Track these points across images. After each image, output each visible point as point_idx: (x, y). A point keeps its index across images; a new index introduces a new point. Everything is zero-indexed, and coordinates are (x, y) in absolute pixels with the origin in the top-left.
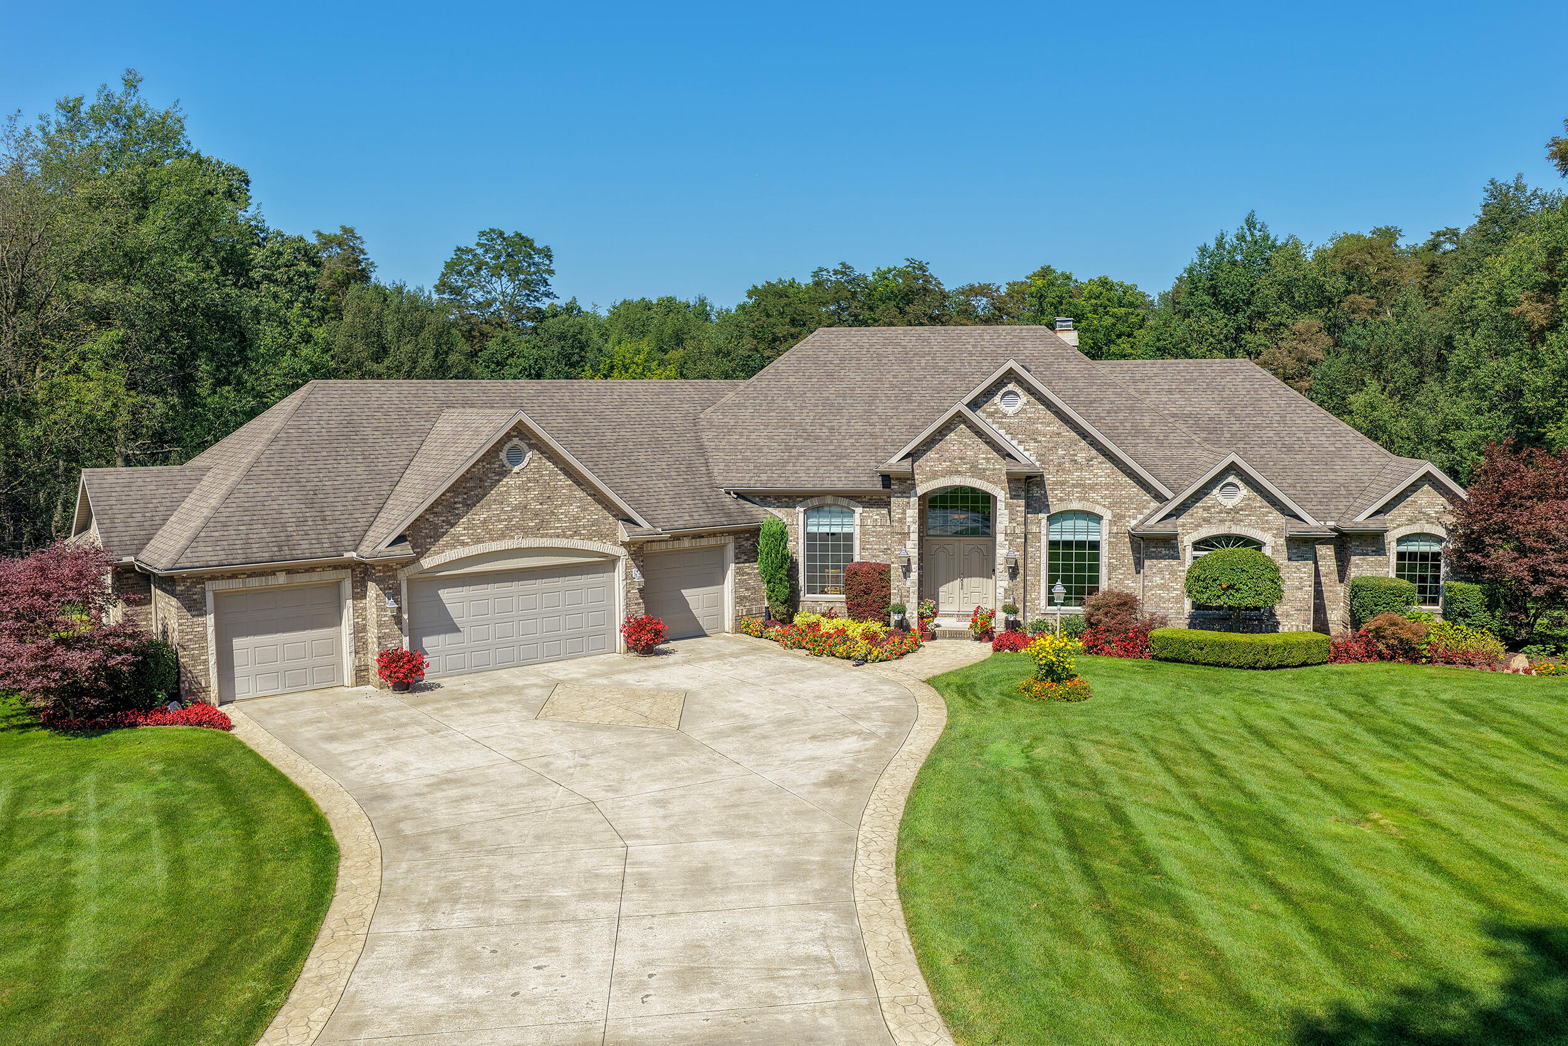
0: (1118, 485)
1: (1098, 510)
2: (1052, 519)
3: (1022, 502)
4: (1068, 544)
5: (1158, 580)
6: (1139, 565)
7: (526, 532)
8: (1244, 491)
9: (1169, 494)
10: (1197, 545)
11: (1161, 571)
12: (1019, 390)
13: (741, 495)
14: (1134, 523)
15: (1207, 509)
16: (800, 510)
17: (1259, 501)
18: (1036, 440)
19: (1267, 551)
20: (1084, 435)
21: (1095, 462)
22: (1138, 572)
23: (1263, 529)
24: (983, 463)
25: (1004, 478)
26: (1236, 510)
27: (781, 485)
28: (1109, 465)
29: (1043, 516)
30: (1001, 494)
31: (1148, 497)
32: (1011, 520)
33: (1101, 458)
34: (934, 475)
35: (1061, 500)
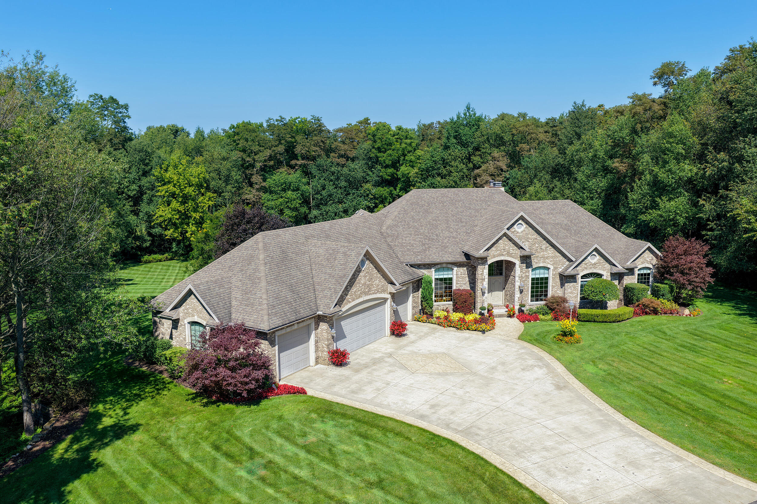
0: (556, 257)
1: (549, 266)
2: (533, 270)
3: (525, 265)
4: (537, 279)
5: (569, 290)
6: (562, 285)
7: (366, 294)
8: (598, 257)
9: (574, 259)
10: (583, 277)
11: (570, 287)
12: (523, 223)
13: (412, 266)
14: (561, 270)
15: (586, 264)
16: (433, 270)
17: (602, 260)
18: (528, 241)
19: (604, 277)
20: (545, 238)
21: (548, 249)
22: (562, 288)
23: (603, 270)
24: (511, 251)
25: (519, 256)
26: (595, 264)
27: (427, 261)
28: (553, 249)
29: (530, 269)
30: (517, 262)
31: (565, 260)
32: (521, 272)
33: (550, 247)
34: (494, 256)
35: (536, 263)
